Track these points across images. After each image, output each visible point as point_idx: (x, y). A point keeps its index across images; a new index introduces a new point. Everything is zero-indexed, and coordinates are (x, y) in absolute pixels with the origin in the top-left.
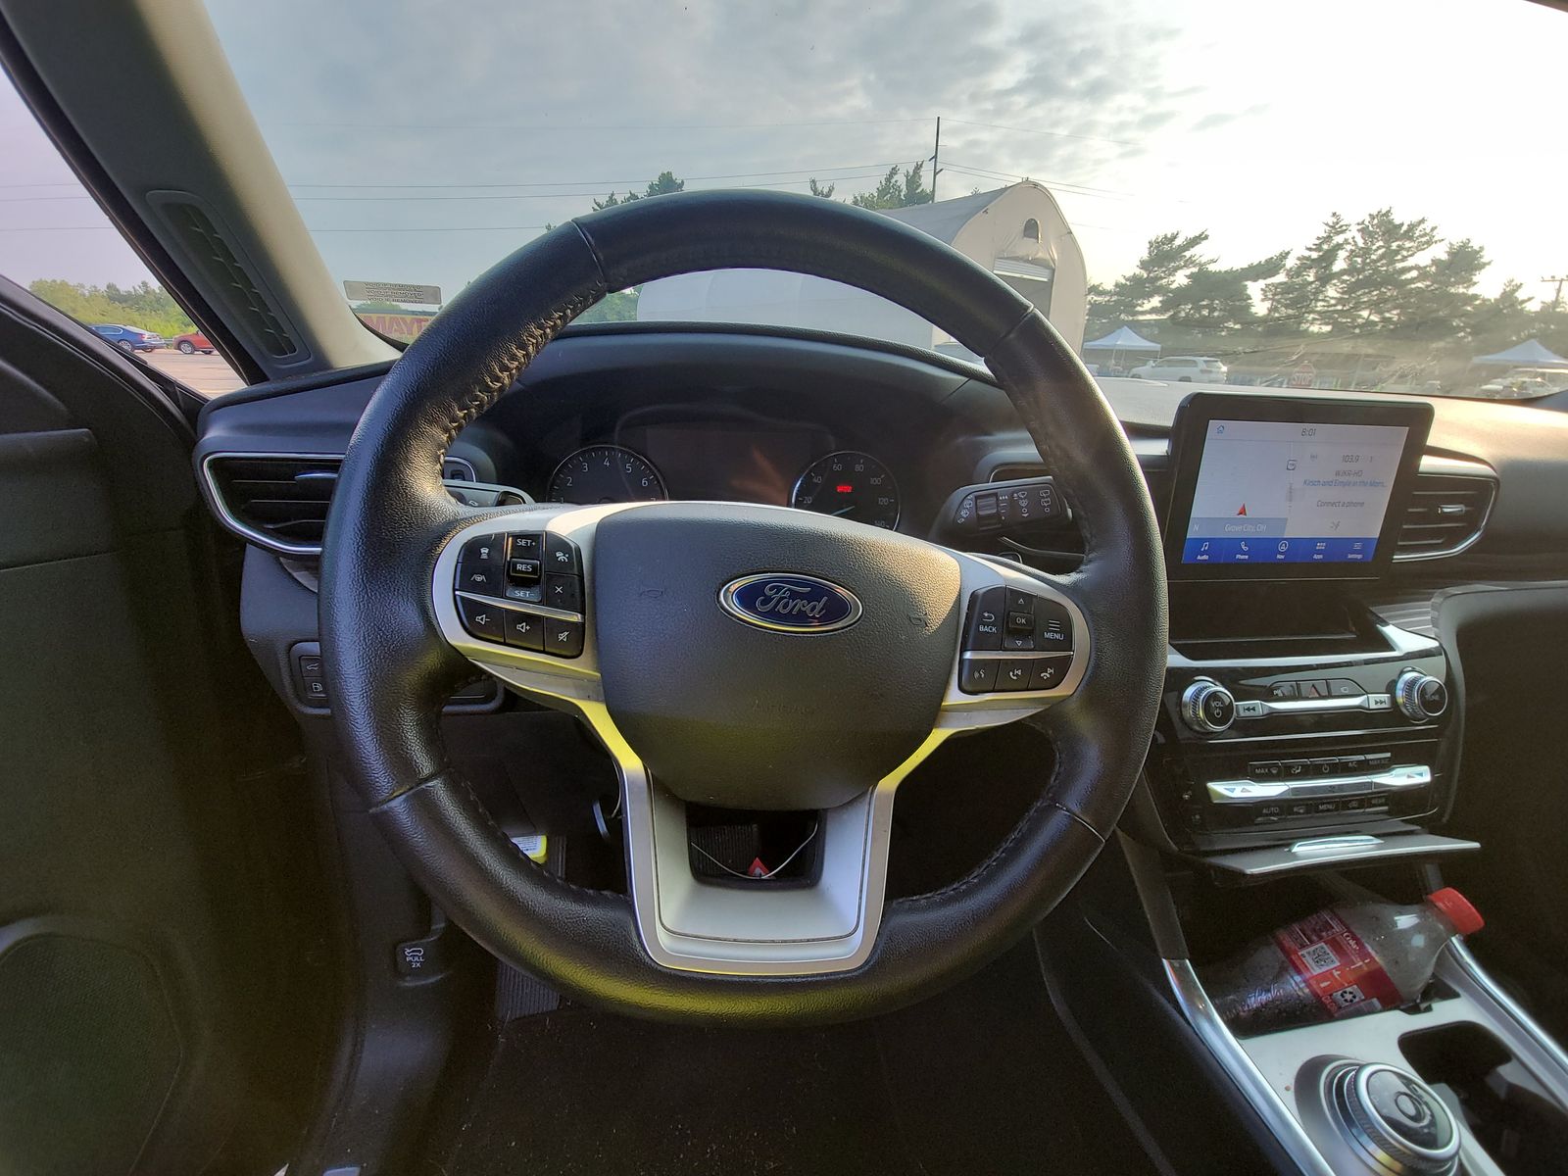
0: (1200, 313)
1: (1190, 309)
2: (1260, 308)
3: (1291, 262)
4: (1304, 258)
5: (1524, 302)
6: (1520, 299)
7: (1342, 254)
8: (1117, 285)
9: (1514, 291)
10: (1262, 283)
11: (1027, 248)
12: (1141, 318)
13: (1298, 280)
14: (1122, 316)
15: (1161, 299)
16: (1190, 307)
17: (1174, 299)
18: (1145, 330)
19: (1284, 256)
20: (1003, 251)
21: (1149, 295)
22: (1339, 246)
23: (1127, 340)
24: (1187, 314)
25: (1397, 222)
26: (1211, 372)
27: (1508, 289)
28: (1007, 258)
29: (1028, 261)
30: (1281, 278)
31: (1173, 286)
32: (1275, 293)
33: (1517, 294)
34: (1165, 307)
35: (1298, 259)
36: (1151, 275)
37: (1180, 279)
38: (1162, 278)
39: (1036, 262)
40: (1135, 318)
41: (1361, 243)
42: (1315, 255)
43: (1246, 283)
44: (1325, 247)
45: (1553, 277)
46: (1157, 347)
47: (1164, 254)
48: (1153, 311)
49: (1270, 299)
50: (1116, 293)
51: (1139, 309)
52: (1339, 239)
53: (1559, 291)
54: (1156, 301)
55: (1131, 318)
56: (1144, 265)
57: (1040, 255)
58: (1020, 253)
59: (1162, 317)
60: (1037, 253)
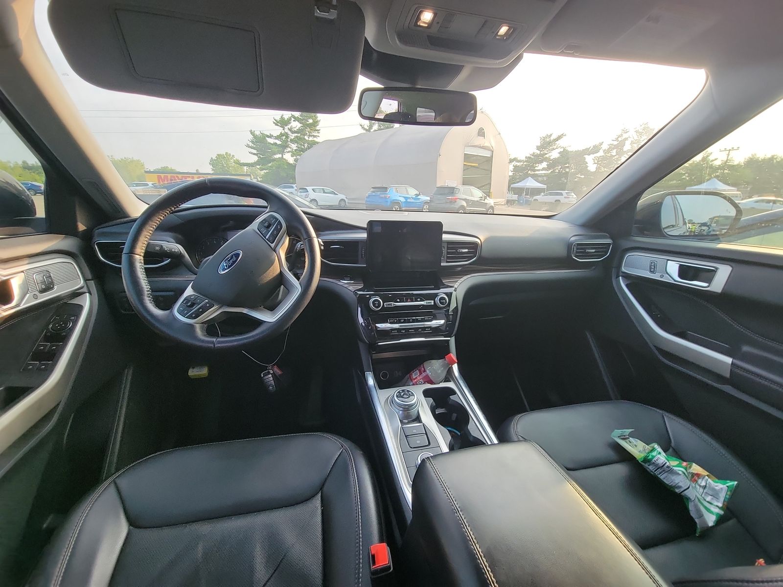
0: (565, 171)
1: (560, 168)
2: (592, 167)
3: (605, 147)
4: (611, 145)
5: (713, 161)
6: (711, 160)
7: (628, 143)
8: (526, 157)
9: (708, 156)
10: (592, 156)
11: (480, 141)
12: (537, 172)
13: (609, 155)
14: (529, 172)
15: (547, 163)
16: (560, 167)
17: (553, 164)
18: (540, 178)
19: (601, 144)
20: (469, 143)
21: (541, 162)
22: (626, 139)
23: (530, 183)
24: (559, 171)
25: (651, 128)
26: (569, 198)
27: (705, 156)
28: (470, 146)
29: (480, 147)
30: (601, 153)
31: (552, 158)
32: (599, 161)
33: (709, 158)
34: (549, 167)
35: (608, 145)
36: (542, 152)
37: (555, 155)
38: (546, 154)
39: (483, 148)
40: (535, 173)
41: (636, 138)
42: (615, 143)
43: (585, 156)
44: (620, 139)
45: (725, 149)
46: (545, 187)
47: (547, 143)
48: (543, 169)
49: (596, 163)
50: (526, 161)
51: (536, 168)
52: (625, 136)
53: (728, 155)
54: (544, 165)
55: (533, 173)
56: (538, 148)
57: (486, 145)
58: (476, 144)
59: (548, 172)
60: (485, 143)
